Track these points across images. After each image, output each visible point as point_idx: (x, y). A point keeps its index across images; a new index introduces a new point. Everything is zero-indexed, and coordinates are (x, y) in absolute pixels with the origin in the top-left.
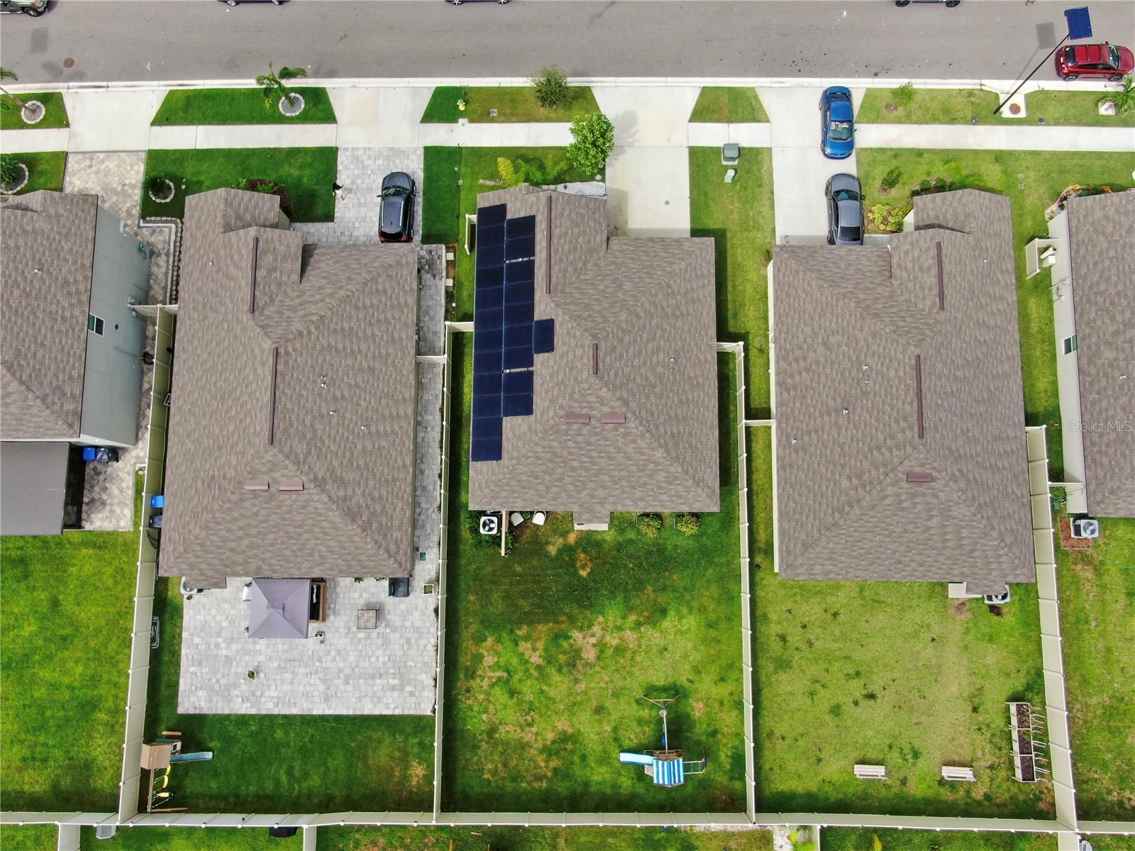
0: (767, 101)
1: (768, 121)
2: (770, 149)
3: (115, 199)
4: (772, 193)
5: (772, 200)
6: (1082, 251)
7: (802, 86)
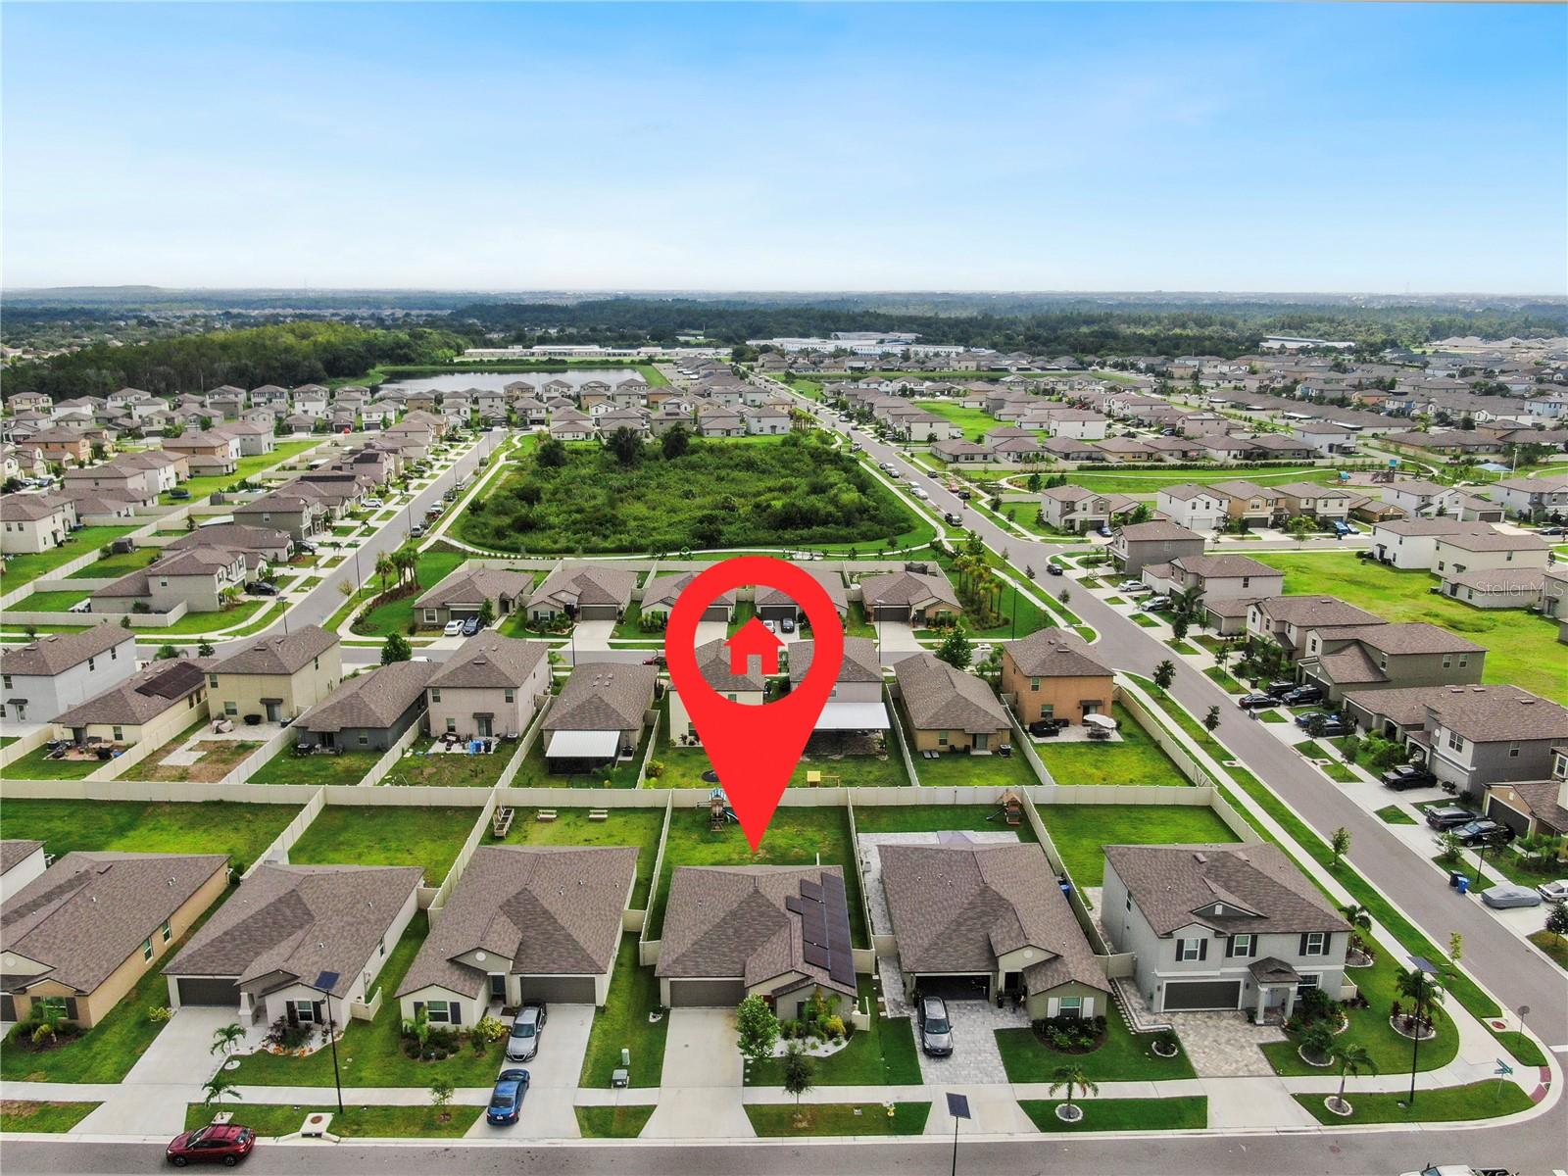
0: (573, 1124)
1: (576, 1108)
2: (580, 1086)
3: (1206, 1043)
4: (586, 1055)
5: (588, 1049)
6: (353, 968)
7: (530, 1140)
